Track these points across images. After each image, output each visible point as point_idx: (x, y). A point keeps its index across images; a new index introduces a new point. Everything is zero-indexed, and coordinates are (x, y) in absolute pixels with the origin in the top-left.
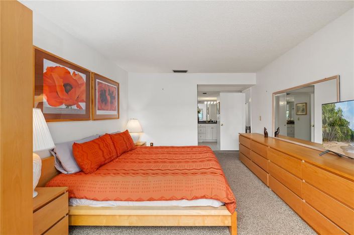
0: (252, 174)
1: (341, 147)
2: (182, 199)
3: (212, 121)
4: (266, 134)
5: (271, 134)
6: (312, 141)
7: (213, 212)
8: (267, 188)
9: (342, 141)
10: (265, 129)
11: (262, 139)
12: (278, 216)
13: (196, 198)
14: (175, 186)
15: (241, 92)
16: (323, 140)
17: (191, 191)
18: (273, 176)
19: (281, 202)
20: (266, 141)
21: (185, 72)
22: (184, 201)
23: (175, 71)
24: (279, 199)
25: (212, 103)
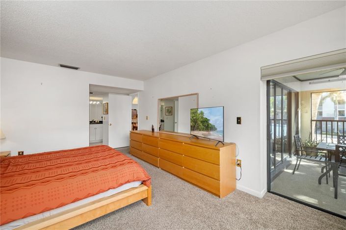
0: (143, 162)
1: (202, 134)
2: (109, 189)
3: (95, 122)
4: (153, 130)
5: (156, 129)
6: (175, 131)
7: (135, 191)
8: (157, 169)
9: (203, 130)
10: (153, 126)
11: (151, 134)
12: (169, 183)
13: (122, 184)
14: (101, 180)
15: (128, 95)
16: (191, 130)
17: (116, 180)
18: (163, 158)
19: (168, 174)
20: (153, 135)
21: (76, 68)
22: (111, 190)
23: (62, 66)
24: (167, 173)
25: (94, 103)
